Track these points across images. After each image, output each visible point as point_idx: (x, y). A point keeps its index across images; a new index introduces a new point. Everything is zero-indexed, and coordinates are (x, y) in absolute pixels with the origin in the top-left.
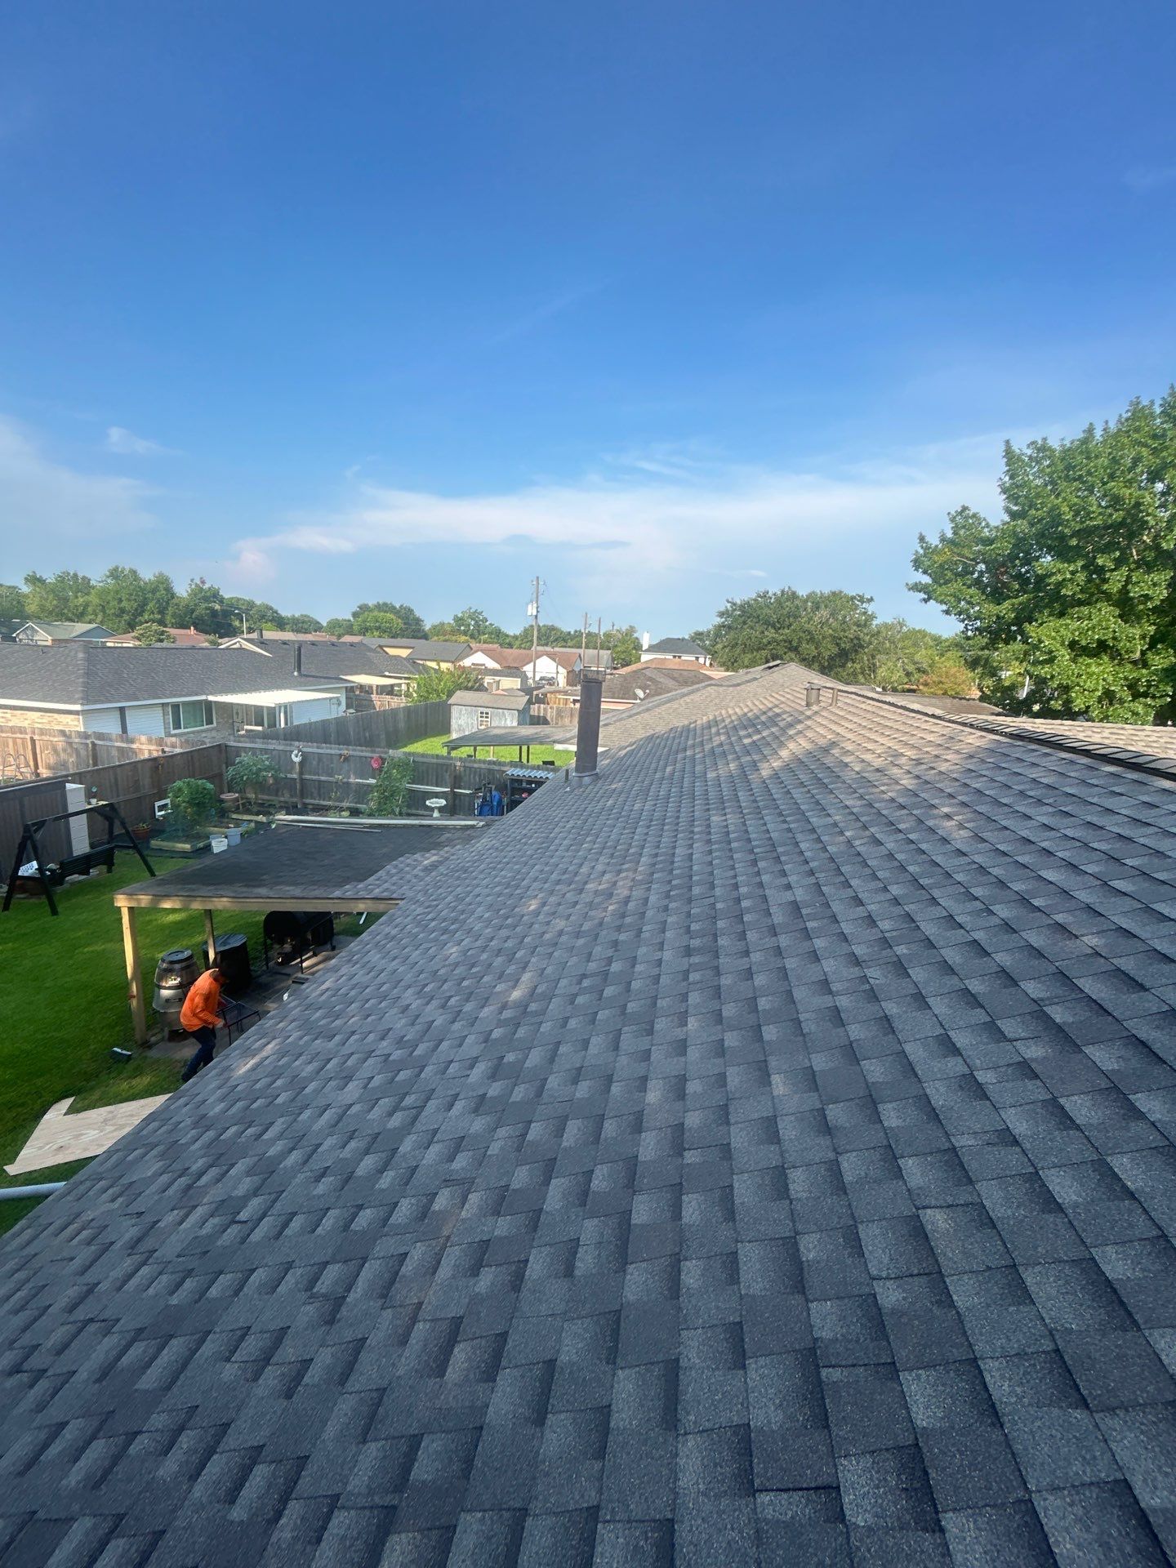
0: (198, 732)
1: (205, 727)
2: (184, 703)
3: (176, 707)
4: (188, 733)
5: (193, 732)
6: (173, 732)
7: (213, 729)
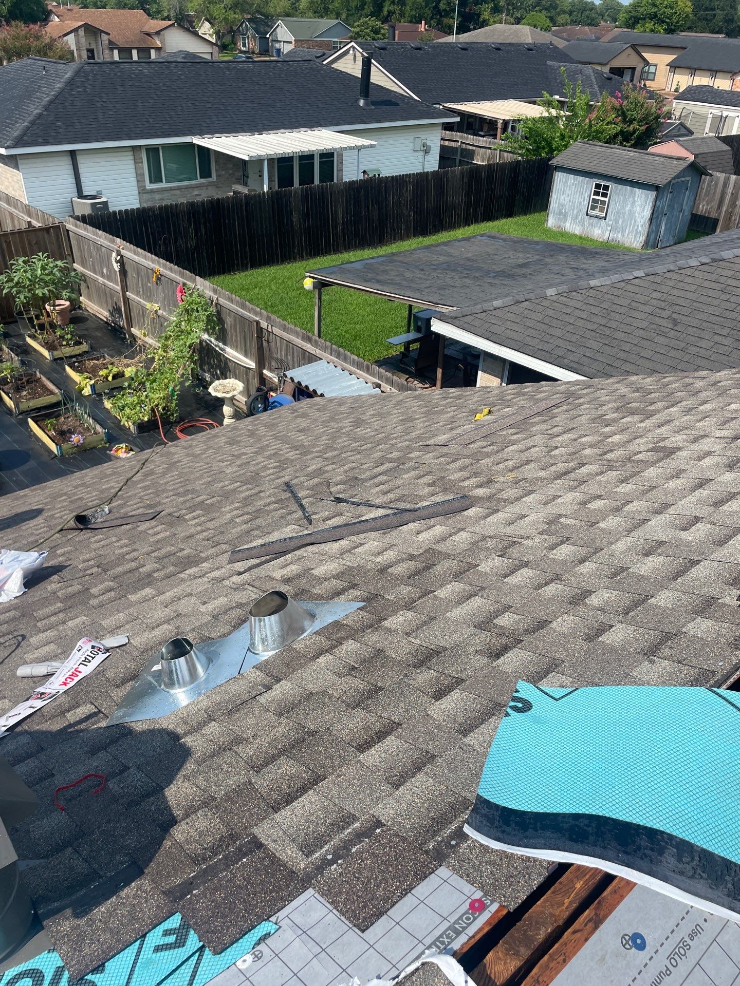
0: (187, 187)
1: (200, 181)
2: (165, 146)
3: (152, 151)
4: (171, 189)
5: (179, 188)
6: (149, 186)
7: (210, 184)
